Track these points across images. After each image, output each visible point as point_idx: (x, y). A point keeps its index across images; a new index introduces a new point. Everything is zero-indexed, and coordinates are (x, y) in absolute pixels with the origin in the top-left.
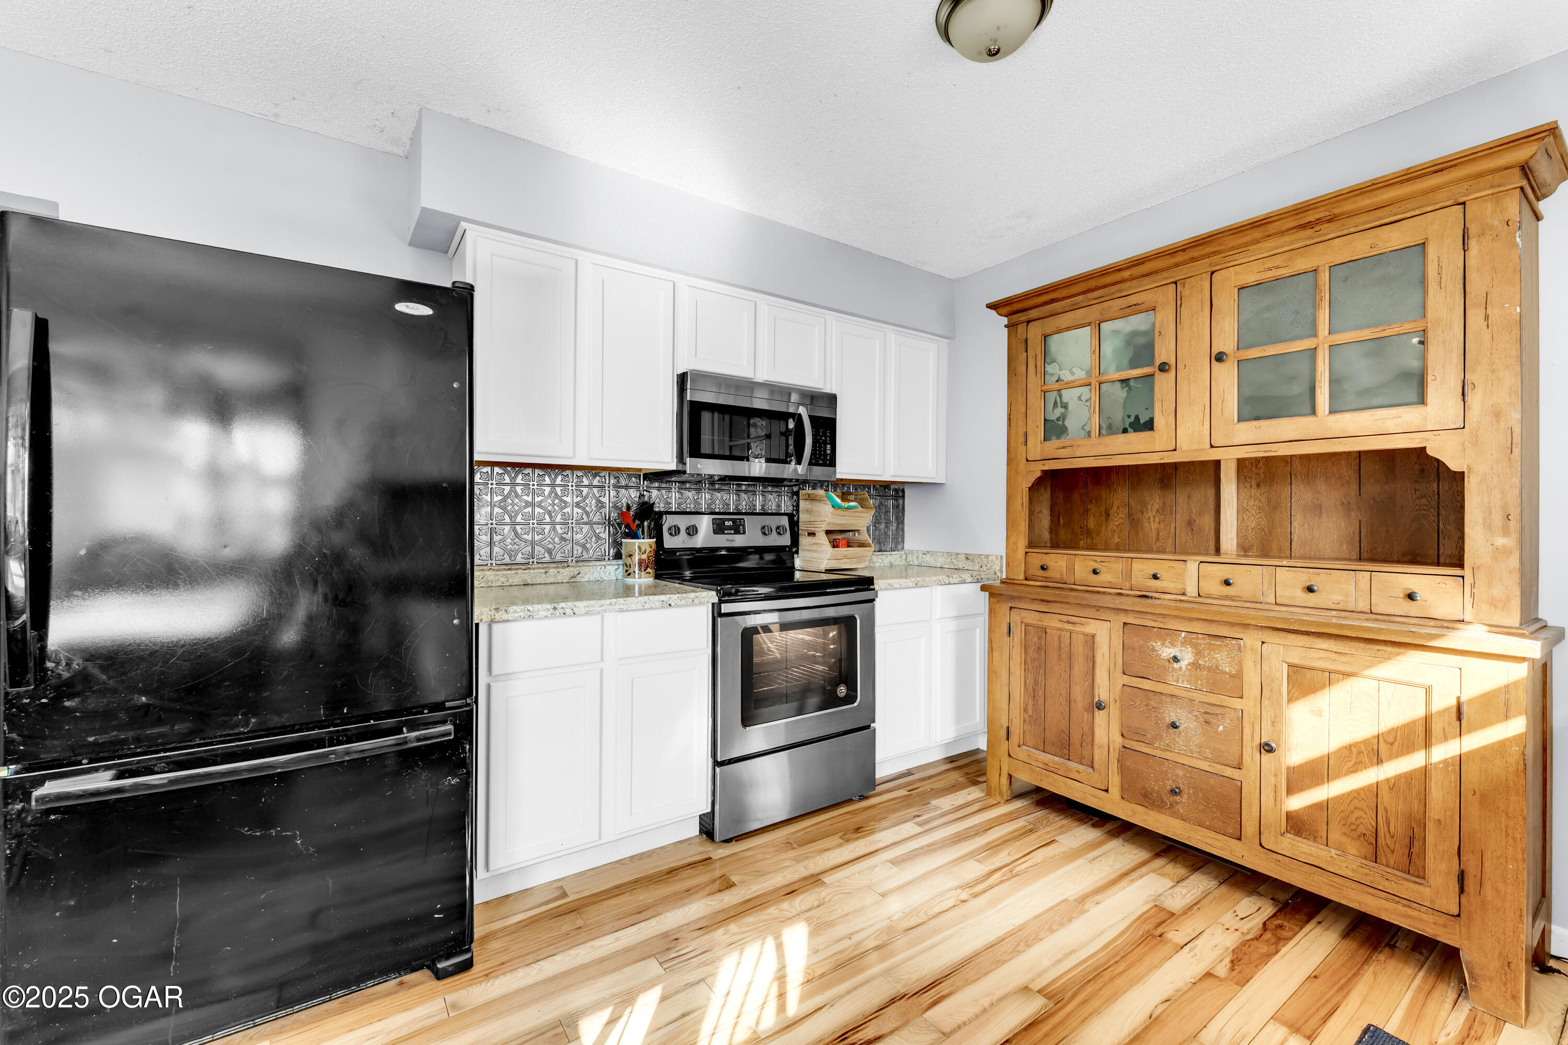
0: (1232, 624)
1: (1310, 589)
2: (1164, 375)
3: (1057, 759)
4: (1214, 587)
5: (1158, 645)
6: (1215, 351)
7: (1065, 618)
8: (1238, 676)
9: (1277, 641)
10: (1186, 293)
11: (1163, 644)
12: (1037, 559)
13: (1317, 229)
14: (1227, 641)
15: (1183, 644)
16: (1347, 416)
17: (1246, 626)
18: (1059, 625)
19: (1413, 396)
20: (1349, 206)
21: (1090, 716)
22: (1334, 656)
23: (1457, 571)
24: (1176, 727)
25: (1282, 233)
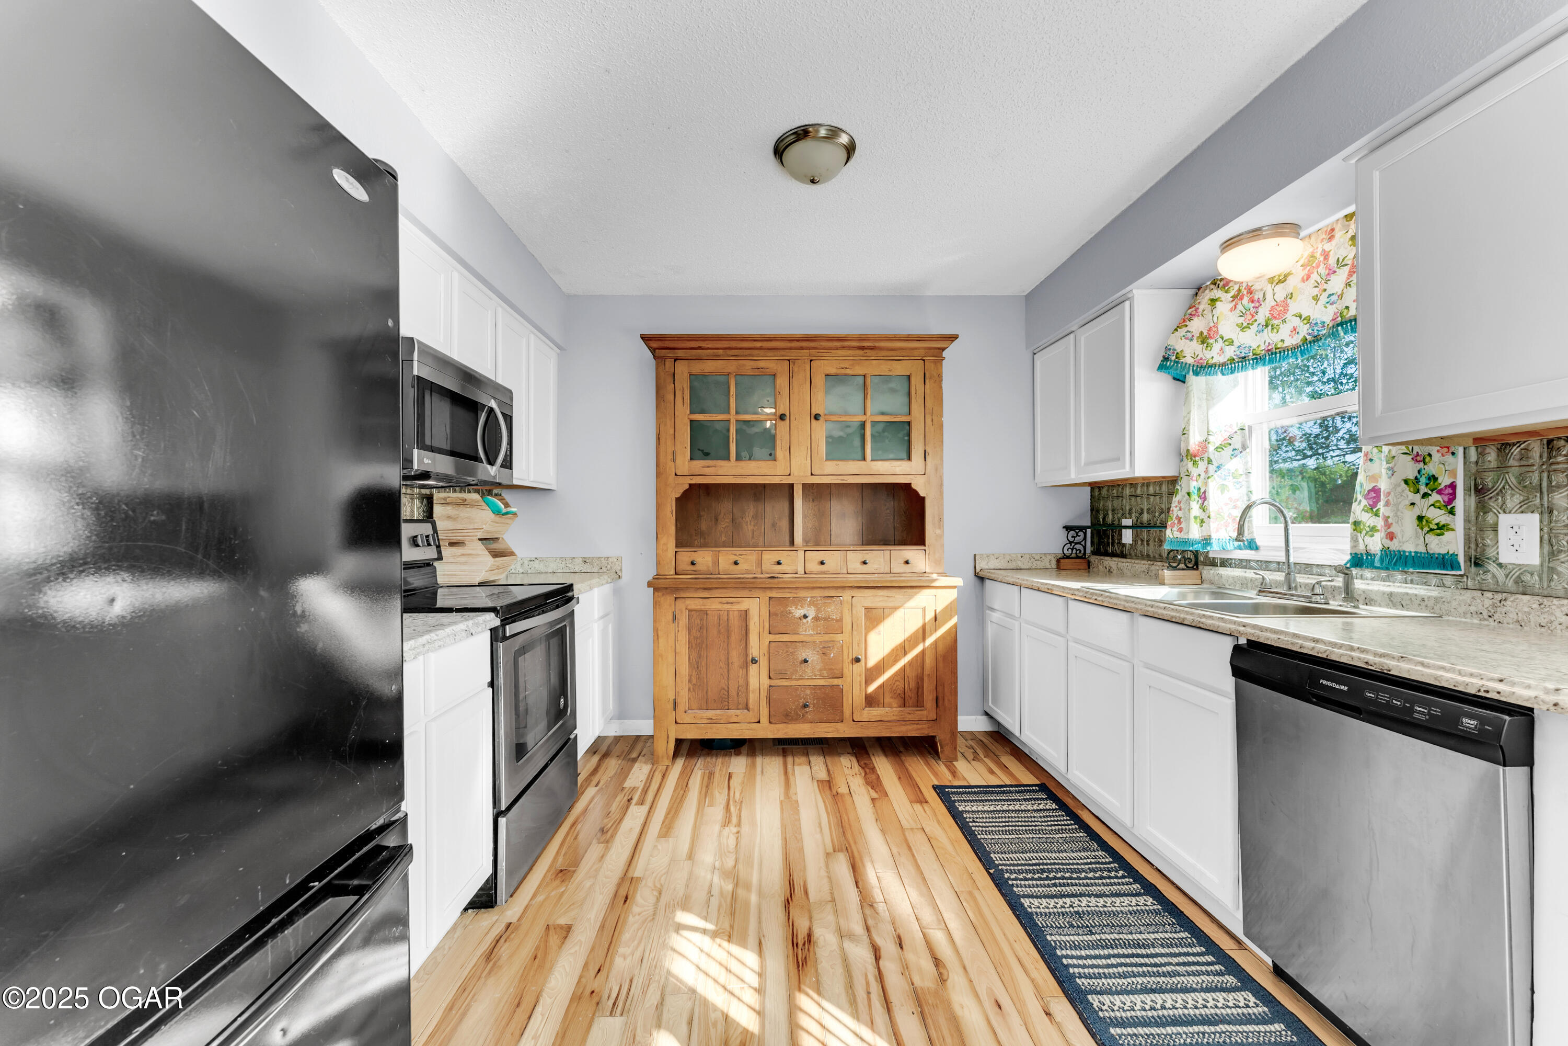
0: (837, 588)
1: (865, 563)
2: (782, 423)
3: (718, 712)
4: (813, 567)
5: (793, 609)
6: (814, 413)
7: (724, 600)
8: (840, 620)
9: (860, 594)
10: (796, 369)
11: (796, 608)
12: (686, 556)
13: (865, 351)
14: (834, 599)
15: (809, 606)
16: (880, 463)
17: (844, 588)
18: (720, 606)
19: (905, 455)
20: (882, 344)
21: (745, 670)
22: (886, 598)
23: (922, 547)
24: (807, 662)
25: (849, 348)
